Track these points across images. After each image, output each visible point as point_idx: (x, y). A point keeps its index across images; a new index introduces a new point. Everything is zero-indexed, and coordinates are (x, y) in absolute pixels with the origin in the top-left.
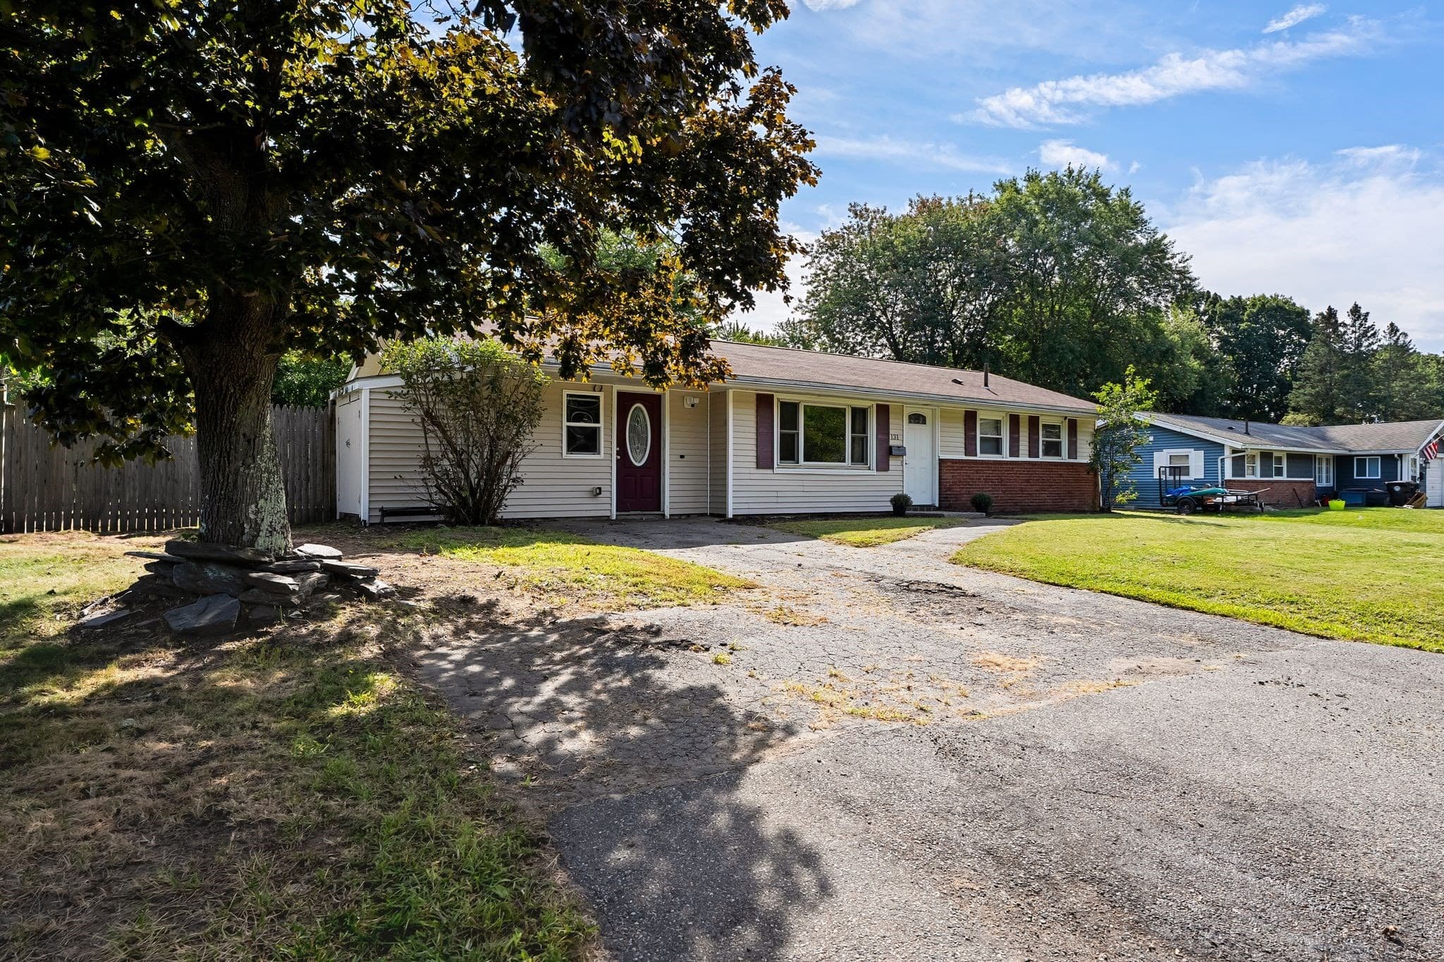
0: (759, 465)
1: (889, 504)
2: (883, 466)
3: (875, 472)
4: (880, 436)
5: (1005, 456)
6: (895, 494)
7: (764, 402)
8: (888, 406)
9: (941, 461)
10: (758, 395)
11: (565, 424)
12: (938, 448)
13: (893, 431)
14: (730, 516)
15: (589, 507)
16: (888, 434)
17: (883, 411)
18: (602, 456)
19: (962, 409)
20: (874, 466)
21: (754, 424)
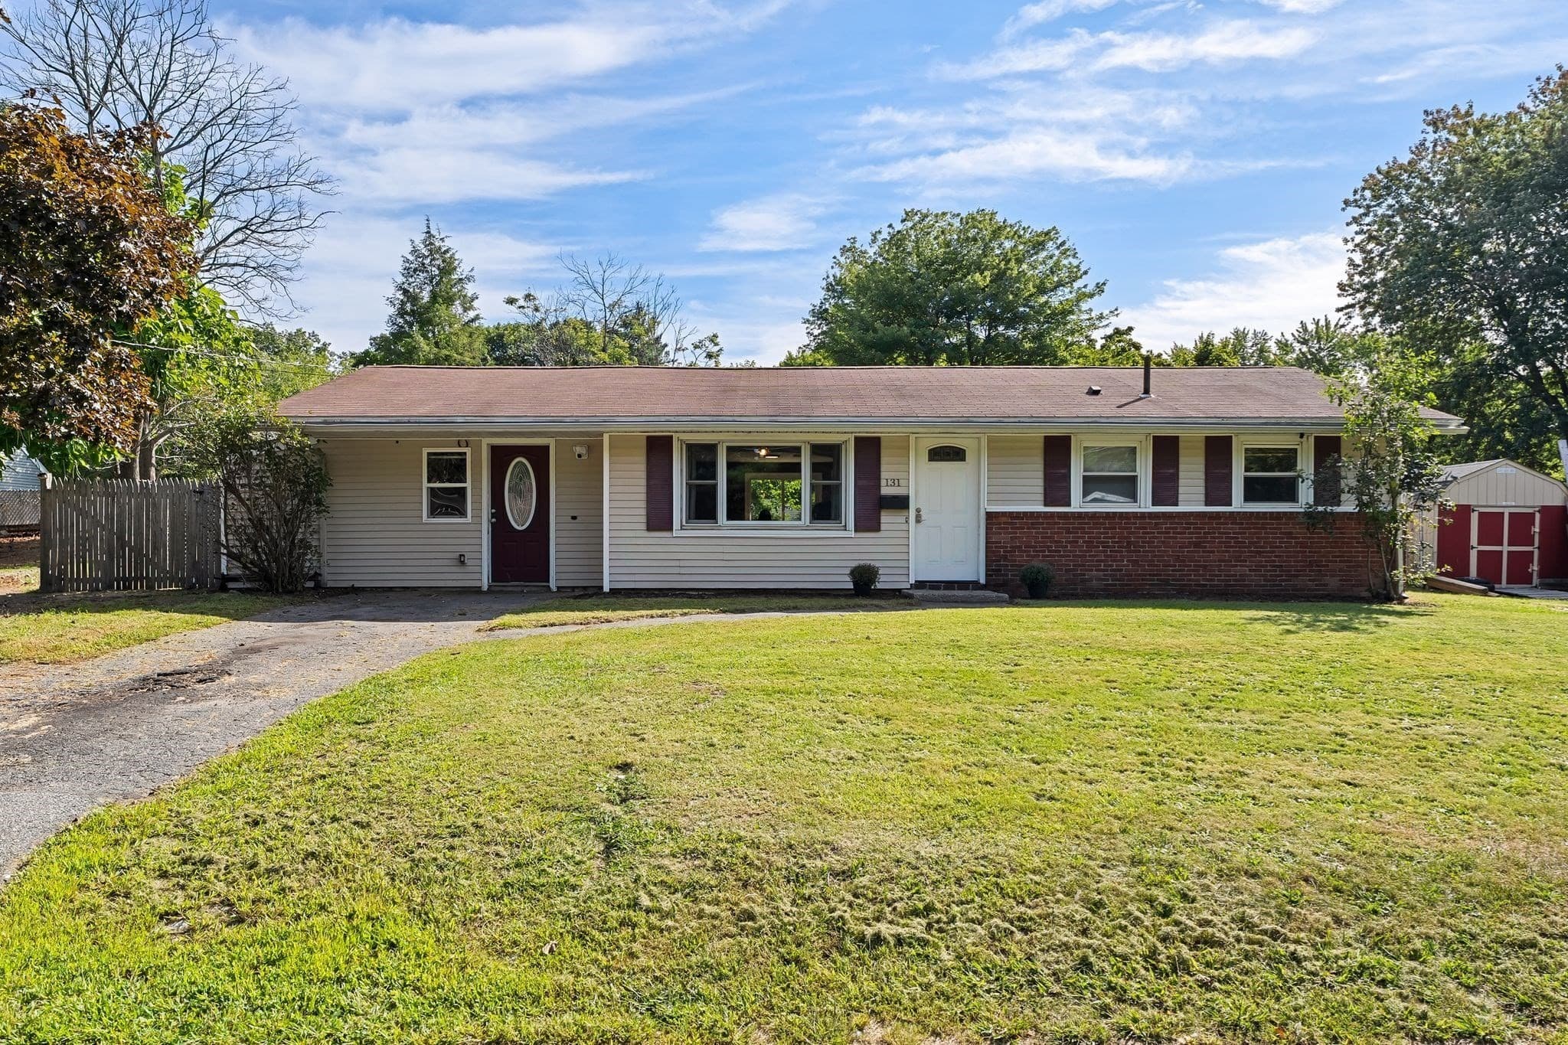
0: (651, 527)
1: (848, 579)
2: (868, 523)
3: (853, 534)
4: (860, 483)
5: (1145, 504)
6: (854, 564)
7: (658, 448)
8: (879, 439)
9: (990, 515)
10: (648, 438)
11: (426, 485)
12: (984, 497)
13: (886, 473)
14: (606, 589)
15: (454, 576)
16: (879, 479)
17: (869, 449)
18: (469, 519)
19: (1039, 434)
20: (851, 524)
21: (643, 475)
